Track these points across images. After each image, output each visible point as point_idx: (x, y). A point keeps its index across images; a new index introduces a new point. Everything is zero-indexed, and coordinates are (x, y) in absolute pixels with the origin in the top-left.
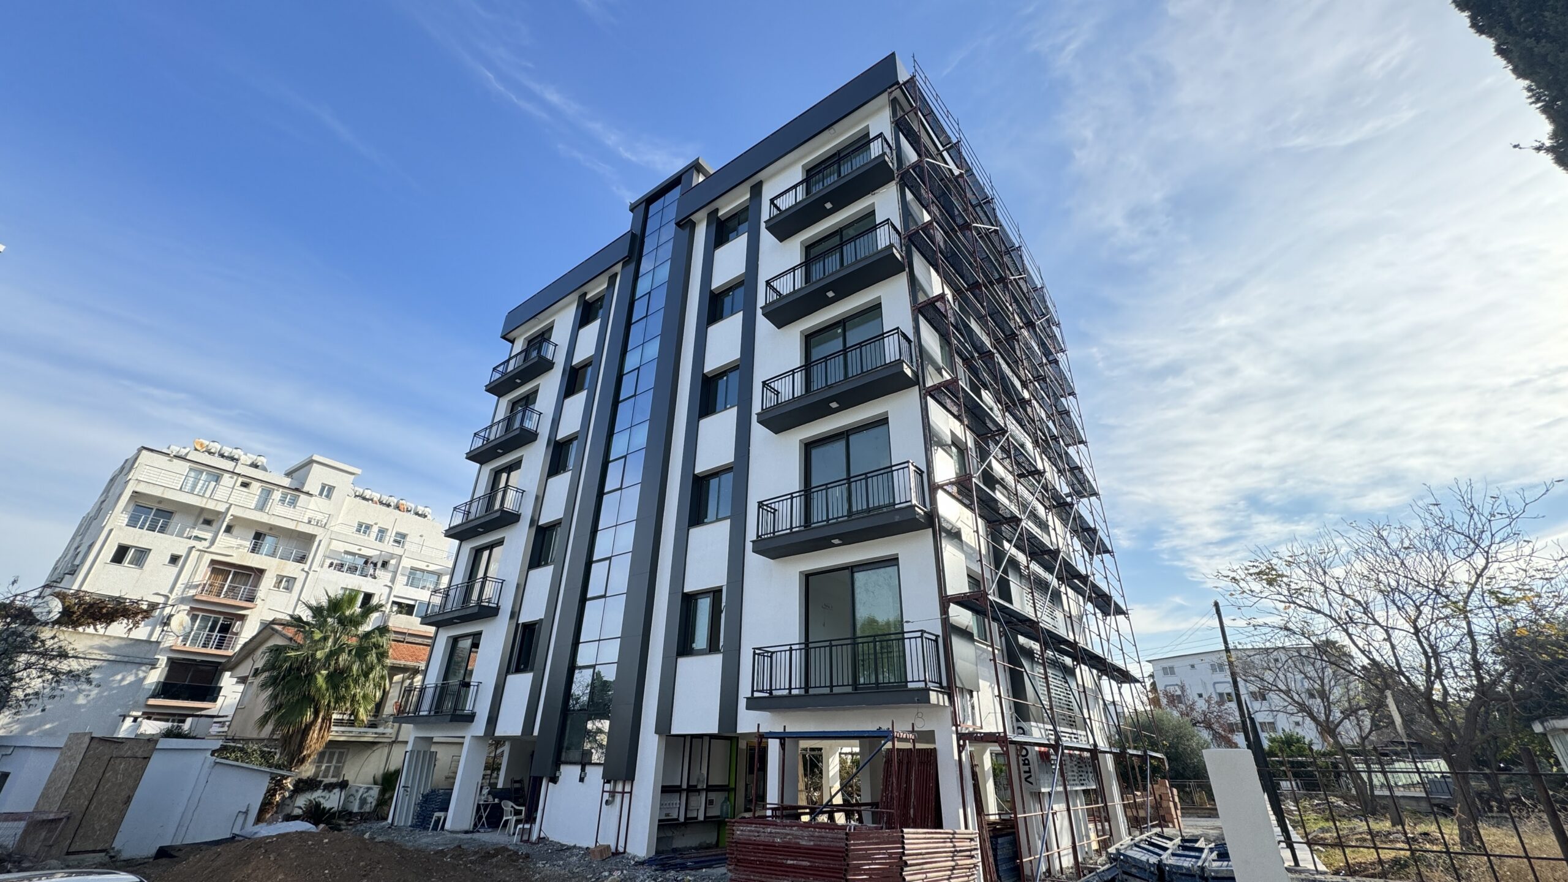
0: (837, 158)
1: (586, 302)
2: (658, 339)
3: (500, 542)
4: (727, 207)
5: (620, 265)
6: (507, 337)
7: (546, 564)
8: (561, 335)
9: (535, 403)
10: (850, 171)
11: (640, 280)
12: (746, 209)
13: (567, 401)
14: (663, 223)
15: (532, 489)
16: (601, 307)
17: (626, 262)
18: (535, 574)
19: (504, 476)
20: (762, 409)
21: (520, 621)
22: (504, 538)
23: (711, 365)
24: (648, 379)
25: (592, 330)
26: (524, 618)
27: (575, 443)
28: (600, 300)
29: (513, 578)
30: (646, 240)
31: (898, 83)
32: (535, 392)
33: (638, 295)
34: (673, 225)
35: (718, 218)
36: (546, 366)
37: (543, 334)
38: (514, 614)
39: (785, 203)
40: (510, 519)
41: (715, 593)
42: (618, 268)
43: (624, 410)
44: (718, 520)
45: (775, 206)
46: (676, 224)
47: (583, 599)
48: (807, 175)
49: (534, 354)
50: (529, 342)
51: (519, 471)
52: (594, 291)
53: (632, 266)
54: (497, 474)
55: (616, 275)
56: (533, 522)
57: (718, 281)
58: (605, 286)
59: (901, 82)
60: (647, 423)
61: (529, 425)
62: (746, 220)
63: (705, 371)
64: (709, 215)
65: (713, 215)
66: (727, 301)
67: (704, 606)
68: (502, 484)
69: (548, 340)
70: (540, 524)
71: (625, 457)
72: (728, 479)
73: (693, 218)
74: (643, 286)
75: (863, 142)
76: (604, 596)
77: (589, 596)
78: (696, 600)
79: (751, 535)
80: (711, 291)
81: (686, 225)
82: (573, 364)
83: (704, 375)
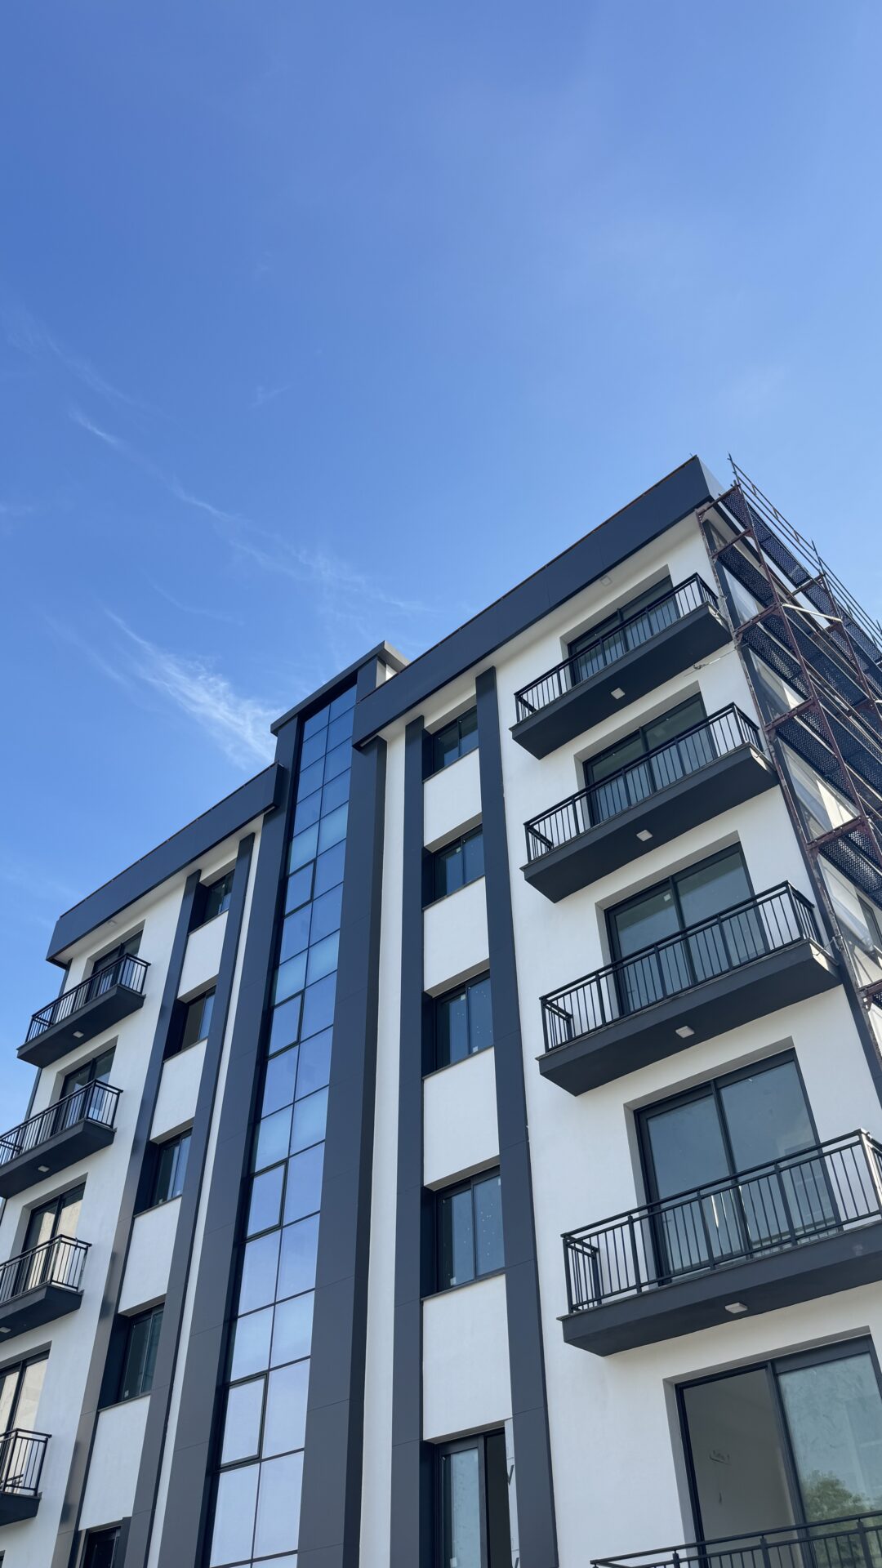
0: (617, 622)
1: (200, 887)
2: (336, 938)
3: (42, 1354)
4: (436, 713)
5: (259, 821)
6: (57, 958)
7: (133, 1396)
8: (156, 946)
9: (109, 1070)
10: (649, 636)
11: (295, 842)
12: (473, 711)
13: (171, 1065)
14: (329, 749)
15: (104, 1239)
16: (227, 891)
17: (270, 814)
18: (110, 1417)
19: (48, 1218)
20: (547, 1049)
21: (84, 1525)
22: (49, 1344)
23: (436, 975)
24: (322, 1011)
25: (213, 933)
26: (92, 1518)
27: (186, 1142)
28: (225, 880)
29: (66, 1430)
30: (302, 776)
31: (710, 499)
32: (109, 1052)
33: (293, 868)
34: (348, 749)
35: (425, 732)
36: (130, 1002)
37: (122, 947)
38: (71, 1511)
39: (540, 698)
40: (62, 1302)
41: (489, 1438)
42: (257, 825)
43: (278, 1072)
44: (478, 1278)
45: (526, 704)
46: (353, 746)
47: (214, 1468)
48: (570, 652)
49: (106, 984)
50: (97, 964)
51: (80, 1203)
52: (212, 867)
53: (281, 820)
54: (34, 1216)
55: (253, 836)
56: (108, 1306)
57: (435, 830)
58: (235, 855)
59: (716, 497)
60: (325, 1093)
61: (100, 1115)
62: (474, 728)
63: (425, 990)
64: (408, 727)
65: (415, 728)
66: (452, 864)
67: (466, 1469)
68: (44, 1236)
69: (132, 956)
70: (122, 1309)
71: (285, 1162)
72: (490, 1192)
73: (383, 734)
74: (302, 851)
75: (663, 591)
76: (257, 1459)
77: (226, 1459)
78: (448, 1456)
79: (554, 1304)
80: (425, 850)
81: (371, 746)
82: (180, 994)
83: (425, 995)
